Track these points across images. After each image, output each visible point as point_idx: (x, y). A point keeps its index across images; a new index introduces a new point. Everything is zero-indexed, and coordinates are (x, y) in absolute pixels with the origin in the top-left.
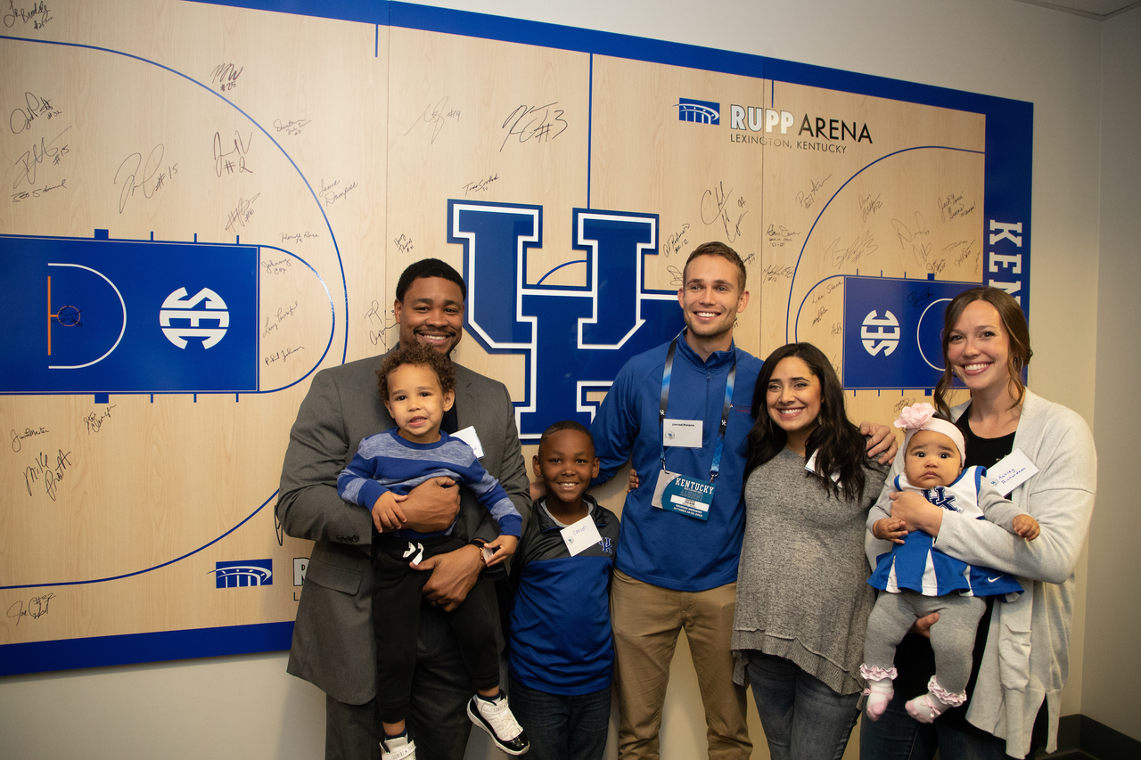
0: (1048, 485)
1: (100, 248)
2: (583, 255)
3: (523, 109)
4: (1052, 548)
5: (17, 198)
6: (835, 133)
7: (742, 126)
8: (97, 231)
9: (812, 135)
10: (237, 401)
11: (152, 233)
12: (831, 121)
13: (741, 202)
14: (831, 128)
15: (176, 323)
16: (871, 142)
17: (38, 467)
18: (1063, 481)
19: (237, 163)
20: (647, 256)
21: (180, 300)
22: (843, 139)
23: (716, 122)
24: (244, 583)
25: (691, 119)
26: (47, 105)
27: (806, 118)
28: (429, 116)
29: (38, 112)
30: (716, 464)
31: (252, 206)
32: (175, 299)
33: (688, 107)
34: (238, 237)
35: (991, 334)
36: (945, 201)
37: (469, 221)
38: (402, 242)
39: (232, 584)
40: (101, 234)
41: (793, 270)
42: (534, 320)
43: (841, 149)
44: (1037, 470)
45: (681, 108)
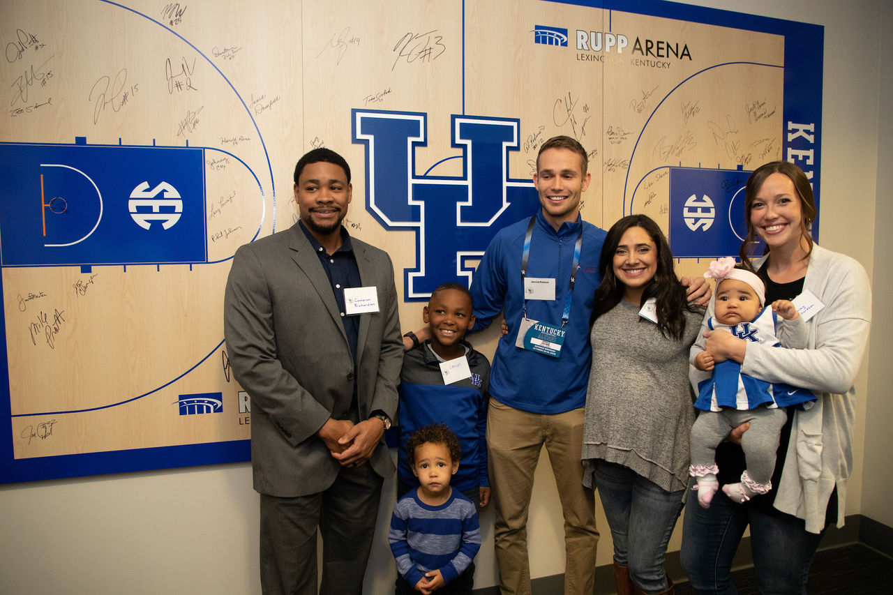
0: (832, 317)
1: (80, 152)
2: (460, 152)
3: (409, 36)
4: (836, 365)
5: (14, 114)
6: (661, 52)
7: (586, 47)
8: (77, 139)
9: (643, 54)
10: (191, 270)
11: (120, 139)
12: (658, 42)
13: (586, 109)
14: (658, 48)
15: (142, 210)
16: (691, 59)
17: (39, 323)
18: (844, 313)
19: (184, 83)
20: (510, 153)
21: (144, 191)
22: (668, 57)
23: (565, 44)
24: (201, 411)
25: (544, 42)
26: (34, 39)
27: (638, 40)
28: (335, 43)
29: (27, 45)
30: (566, 313)
31: (197, 117)
32: (140, 191)
33: (542, 33)
34: (187, 141)
35: (787, 200)
36: (751, 106)
37: (368, 125)
38: (316, 142)
39: (192, 412)
40: (81, 140)
41: (628, 162)
42: (422, 204)
43: (666, 65)
44: (824, 306)
45: (537, 33)
